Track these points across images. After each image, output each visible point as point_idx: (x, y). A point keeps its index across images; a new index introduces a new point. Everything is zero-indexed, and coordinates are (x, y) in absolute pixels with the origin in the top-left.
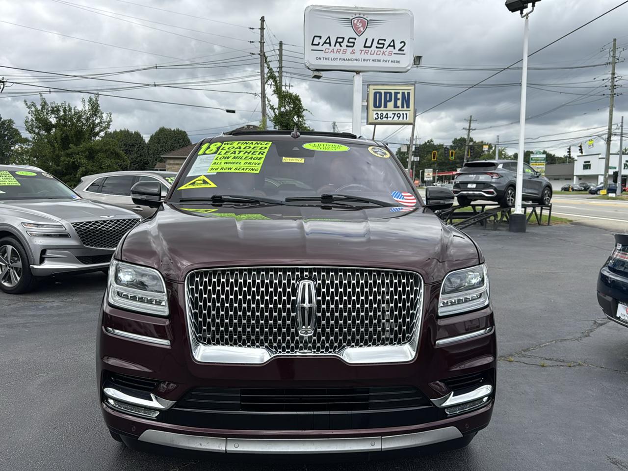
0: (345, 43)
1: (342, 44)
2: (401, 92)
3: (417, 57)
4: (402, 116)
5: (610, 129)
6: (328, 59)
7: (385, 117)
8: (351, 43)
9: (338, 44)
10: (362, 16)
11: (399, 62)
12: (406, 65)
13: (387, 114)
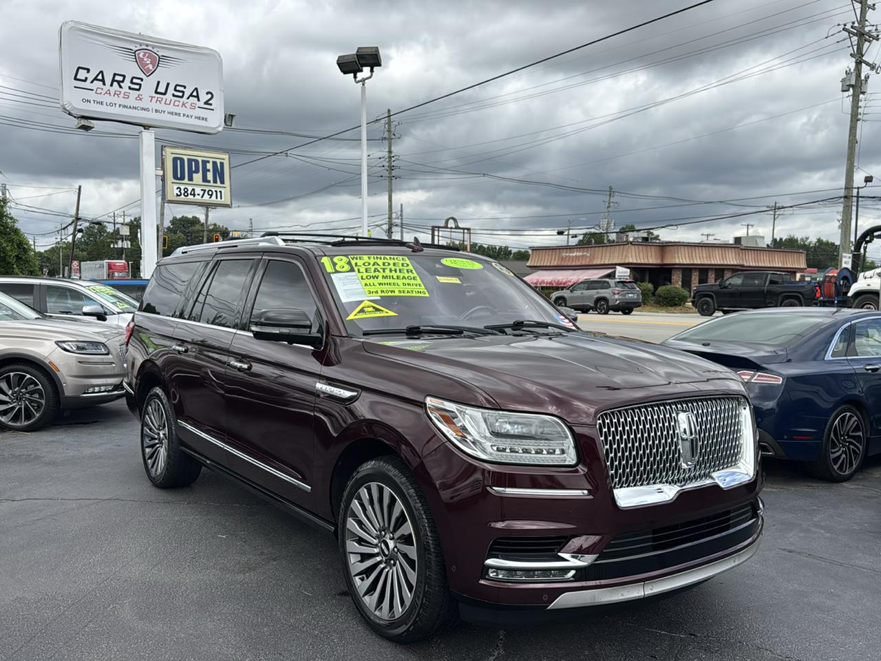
0: (127, 84)
1: (121, 84)
2: (211, 160)
3: (230, 115)
4: (214, 193)
5: (390, 218)
6: (102, 103)
7: (191, 194)
8: (136, 85)
9: (115, 84)
10: (150, 48)
11: (206, 120)
12: (217, 125)
13: (193, 190)
